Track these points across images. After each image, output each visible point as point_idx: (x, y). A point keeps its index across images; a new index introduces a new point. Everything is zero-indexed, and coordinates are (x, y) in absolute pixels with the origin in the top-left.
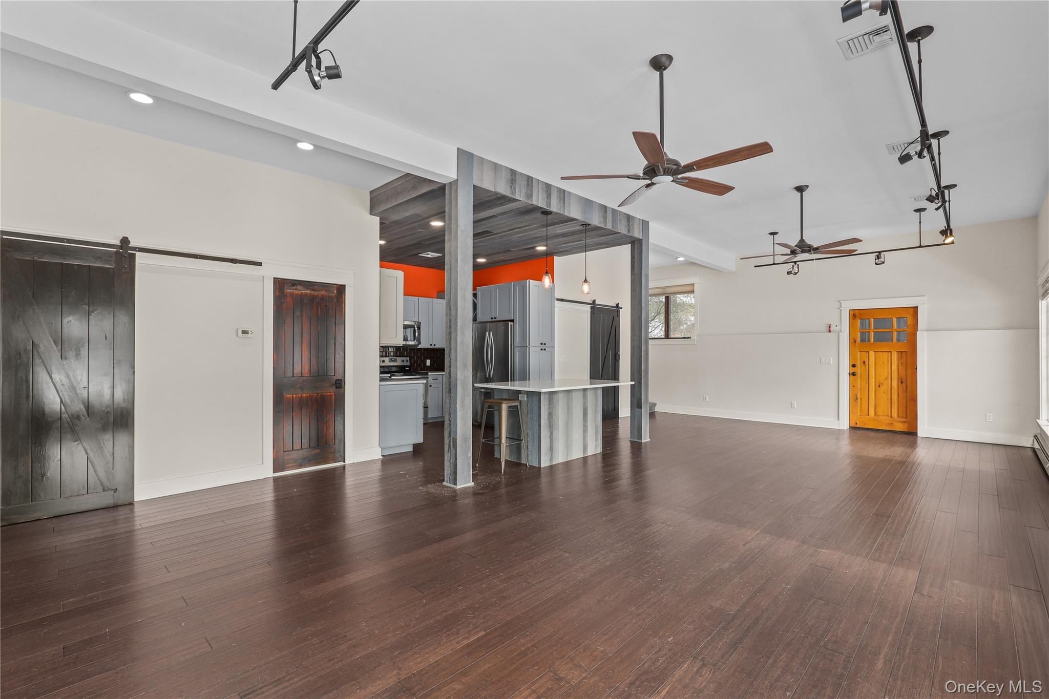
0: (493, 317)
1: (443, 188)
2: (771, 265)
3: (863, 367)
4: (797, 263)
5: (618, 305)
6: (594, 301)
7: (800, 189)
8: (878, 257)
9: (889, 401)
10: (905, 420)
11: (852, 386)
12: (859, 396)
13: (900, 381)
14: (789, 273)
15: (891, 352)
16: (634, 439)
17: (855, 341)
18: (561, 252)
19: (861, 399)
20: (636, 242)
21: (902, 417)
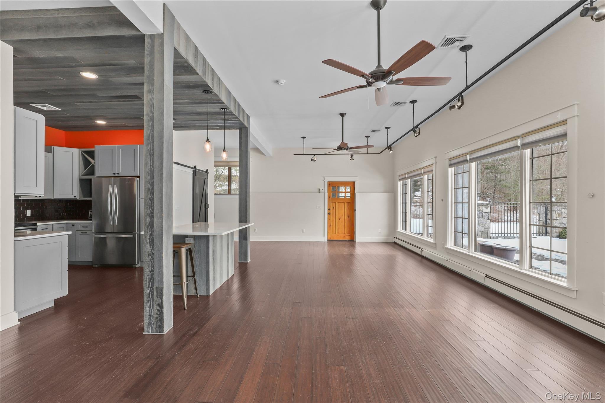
0: (116, 173)
1: (142, 37)
2: (303, 155)
3: (333, 210)
4: (315, 155)
5: (207, 170)
6: (195, 167)
7: (342, 115)
8: (352, 157)
9: (344, 226)
10: (349, 234)
11: (329, 220)
12: (331, 224)
13: (348, 216)
14: (312, 160)
15: (344, 203)
16: (241, 261)
17: (330, 197)
18: (183, 127)
19: (332, 226)
20: (243, 128)
21: (349, 233)
